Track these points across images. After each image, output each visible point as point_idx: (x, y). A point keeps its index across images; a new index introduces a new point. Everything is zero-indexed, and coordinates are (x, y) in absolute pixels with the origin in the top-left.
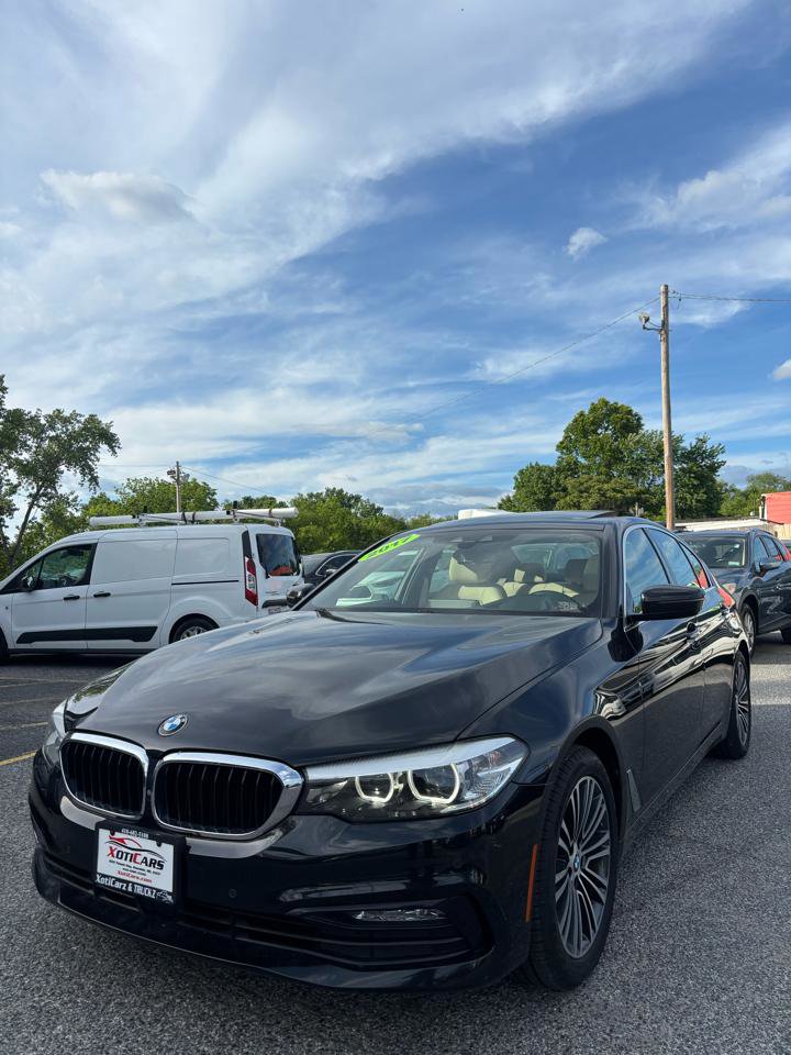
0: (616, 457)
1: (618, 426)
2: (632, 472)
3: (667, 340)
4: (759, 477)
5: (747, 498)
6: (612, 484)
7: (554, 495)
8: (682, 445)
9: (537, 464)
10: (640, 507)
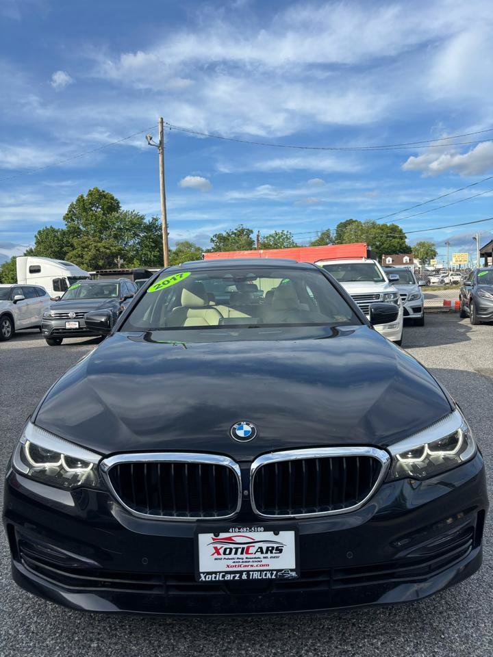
0: (105, 227)
1: (105, 207)
2: (116, 237)
3: (163, 153)
4: (182, 244)
5: (178, 256)
6: (103, 243)
7: (65, 249)
8: (145, 221)
9: (51, 227)
10: (121, 259)
